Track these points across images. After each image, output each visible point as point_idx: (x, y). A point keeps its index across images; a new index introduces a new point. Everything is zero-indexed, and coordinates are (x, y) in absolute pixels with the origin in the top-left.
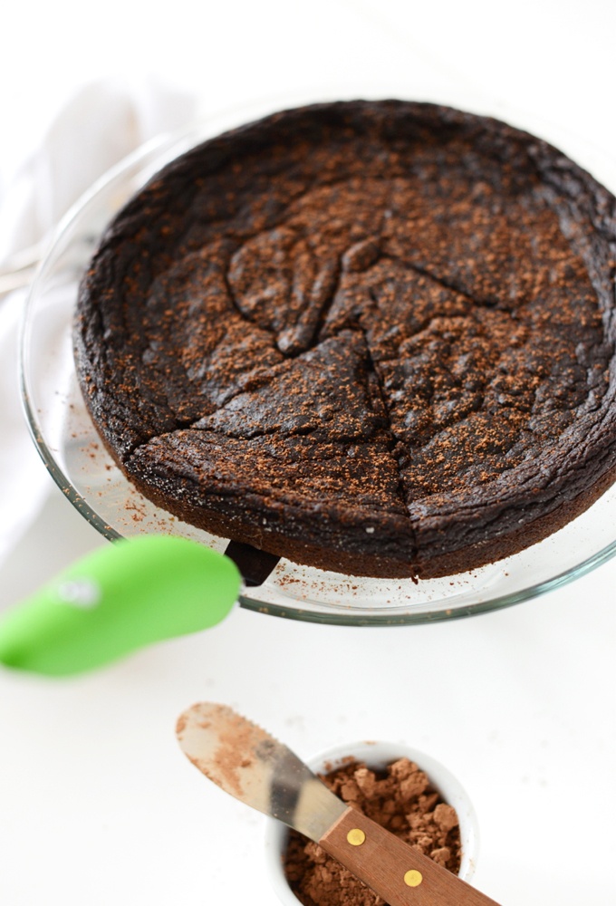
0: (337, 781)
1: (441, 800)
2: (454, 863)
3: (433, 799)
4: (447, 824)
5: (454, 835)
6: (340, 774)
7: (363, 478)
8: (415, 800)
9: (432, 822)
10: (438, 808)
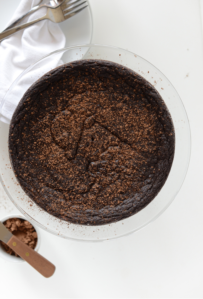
0: (12, 222)
1: (35, 231)
2: (34, 246)
3: (33, 230)
4: (35, 237)
5: (36, 240)
6: (13, 220)
7: (87, 204)
8: (29, 229)
9: (32, 235)
10: (34, 233)
